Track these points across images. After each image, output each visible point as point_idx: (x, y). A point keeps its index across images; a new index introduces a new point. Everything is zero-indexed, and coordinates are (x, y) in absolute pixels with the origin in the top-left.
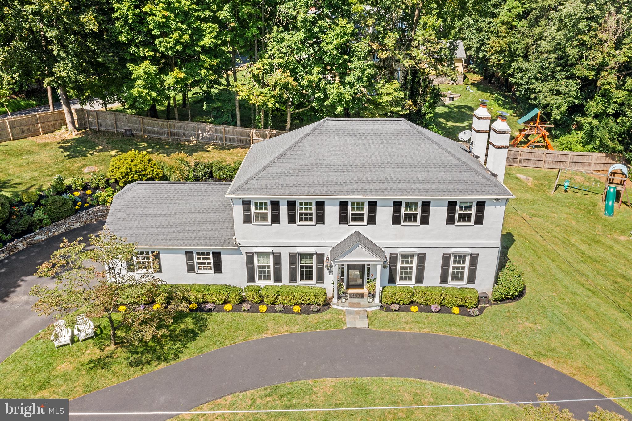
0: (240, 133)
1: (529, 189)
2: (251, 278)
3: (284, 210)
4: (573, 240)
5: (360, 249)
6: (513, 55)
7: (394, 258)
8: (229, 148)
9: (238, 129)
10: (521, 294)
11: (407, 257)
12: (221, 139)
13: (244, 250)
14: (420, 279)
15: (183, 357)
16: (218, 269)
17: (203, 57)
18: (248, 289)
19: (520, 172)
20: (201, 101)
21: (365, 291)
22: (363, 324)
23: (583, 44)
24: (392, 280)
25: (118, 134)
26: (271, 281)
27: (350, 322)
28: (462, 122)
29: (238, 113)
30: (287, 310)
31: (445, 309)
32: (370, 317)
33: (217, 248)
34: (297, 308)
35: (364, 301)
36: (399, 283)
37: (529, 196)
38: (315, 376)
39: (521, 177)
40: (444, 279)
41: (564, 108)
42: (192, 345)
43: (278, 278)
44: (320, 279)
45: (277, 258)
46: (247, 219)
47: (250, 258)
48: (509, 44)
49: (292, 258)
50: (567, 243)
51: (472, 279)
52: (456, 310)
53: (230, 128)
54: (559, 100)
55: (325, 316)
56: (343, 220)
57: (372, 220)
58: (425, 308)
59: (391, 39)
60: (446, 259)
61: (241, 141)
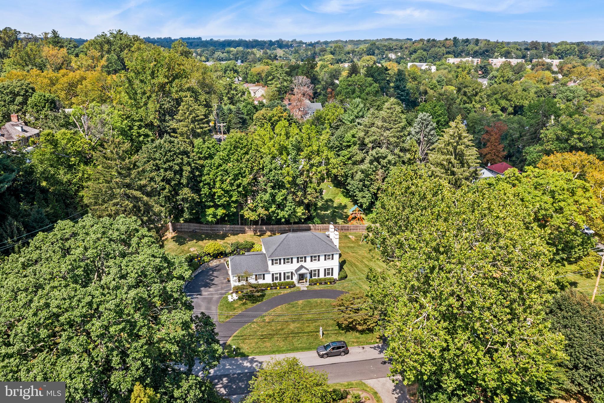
0: (240, 228)
1: (353, 242)
2: (273, 280)
3: (282, 261)
4: (364, 260)
5: (303, 269)
6: (347, 176)
7: (311, 271)
8: (237, 234)
9: (239, 226)
10: (346, 277)
11: (315, 270)
12: (233, 231)
13: (271, 273)
14: (319, 276)
15: (264, 300)
16: (264, 279)
17: (232, 204)
18: (273, 284)
19: (350, 234)
20: (225, 217)
21: (304, 281)
22: (306, 289)
23: (371, 179)
24: (311, 277)
25: (190, 232)
26: (278, 281)
27: (302, 289)
28: (327, 211)
29: (240, 221)
30: (285, 288)
31: (326, 283)
32: (307, 287)
33: (263, 273)
34: (287, 287)
35: (304, 284)
36: (313, 278)
37: (352, 245)
38: (298, 300)
39: (350, 236)
40: (325, 276)
41: (367, 204)
42: (264, 298)
43: (280, 280)
44: (292, 279)
45: (280, 274)
46: (273, 264)
47: (273, 275)
48: (345, 173)
49: (284, 273)
50: (362, 262)
51: (332, 275)
52: (329, 283)
53: (237, 226)
54: (365, 199)
55: (295, 288)
56: (298, 262)
57: (305, 261)
58: (321, 284)
59: (300, 194)
60: (325, 270)
61: (241, 231)
